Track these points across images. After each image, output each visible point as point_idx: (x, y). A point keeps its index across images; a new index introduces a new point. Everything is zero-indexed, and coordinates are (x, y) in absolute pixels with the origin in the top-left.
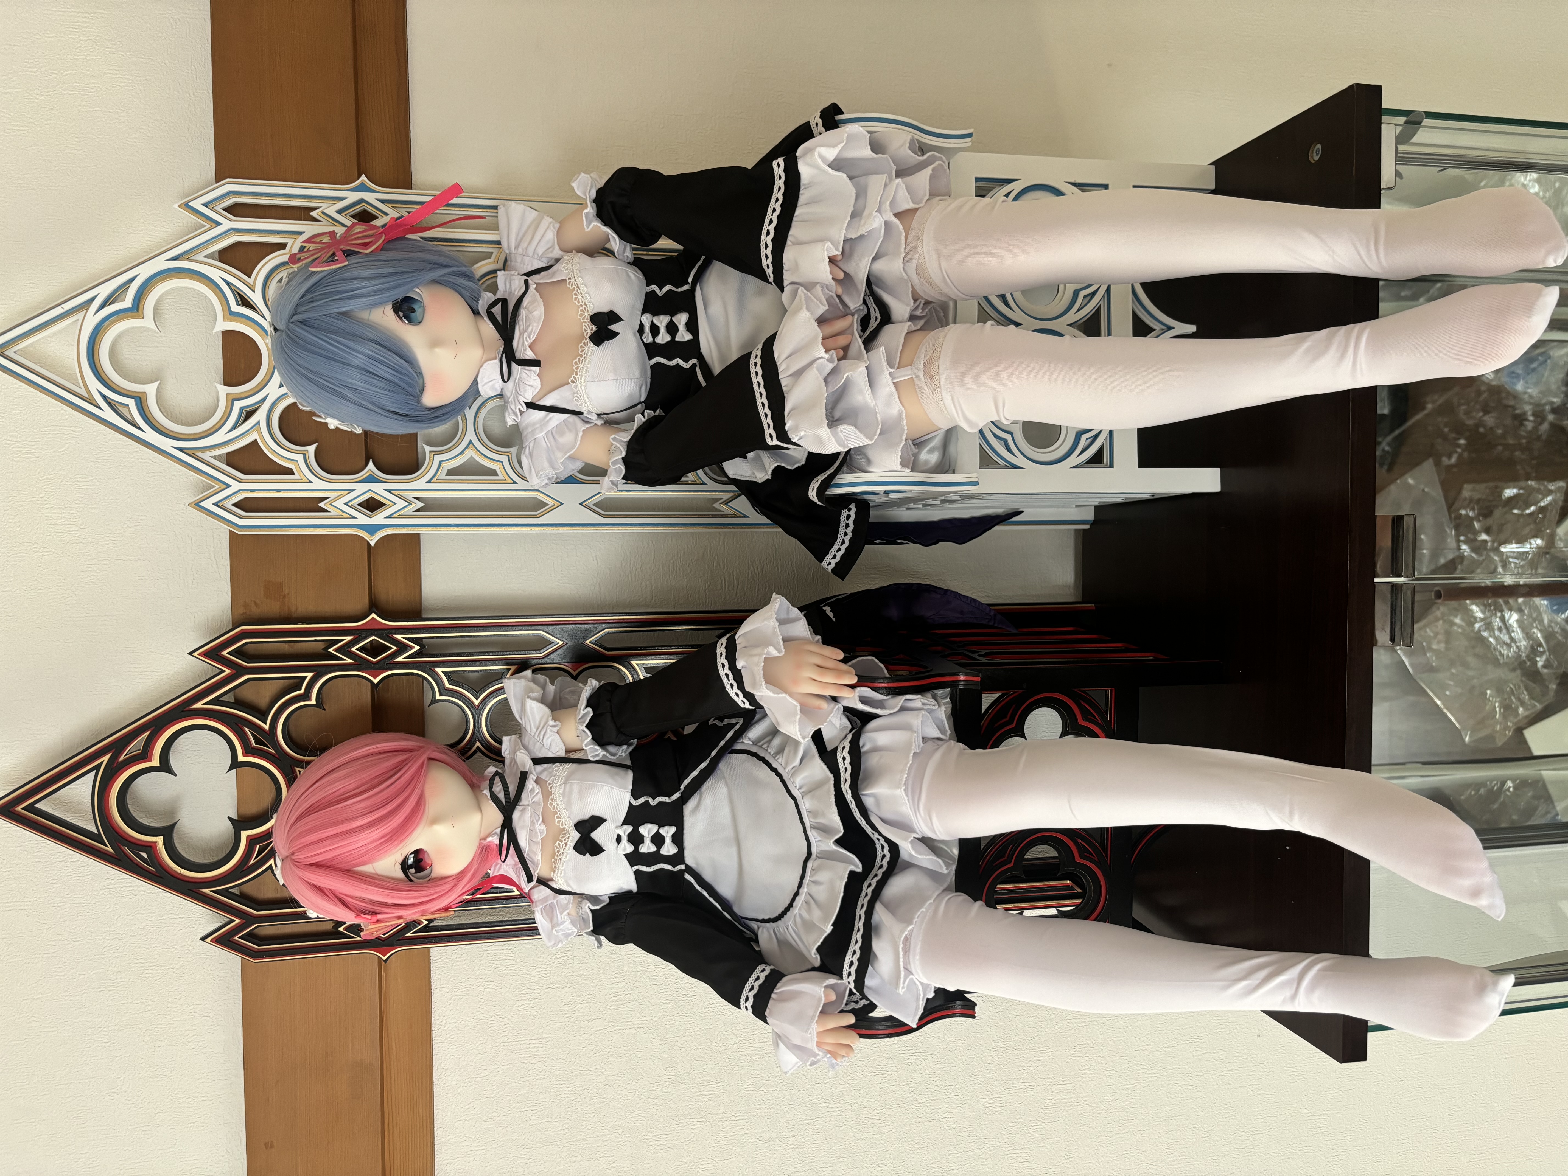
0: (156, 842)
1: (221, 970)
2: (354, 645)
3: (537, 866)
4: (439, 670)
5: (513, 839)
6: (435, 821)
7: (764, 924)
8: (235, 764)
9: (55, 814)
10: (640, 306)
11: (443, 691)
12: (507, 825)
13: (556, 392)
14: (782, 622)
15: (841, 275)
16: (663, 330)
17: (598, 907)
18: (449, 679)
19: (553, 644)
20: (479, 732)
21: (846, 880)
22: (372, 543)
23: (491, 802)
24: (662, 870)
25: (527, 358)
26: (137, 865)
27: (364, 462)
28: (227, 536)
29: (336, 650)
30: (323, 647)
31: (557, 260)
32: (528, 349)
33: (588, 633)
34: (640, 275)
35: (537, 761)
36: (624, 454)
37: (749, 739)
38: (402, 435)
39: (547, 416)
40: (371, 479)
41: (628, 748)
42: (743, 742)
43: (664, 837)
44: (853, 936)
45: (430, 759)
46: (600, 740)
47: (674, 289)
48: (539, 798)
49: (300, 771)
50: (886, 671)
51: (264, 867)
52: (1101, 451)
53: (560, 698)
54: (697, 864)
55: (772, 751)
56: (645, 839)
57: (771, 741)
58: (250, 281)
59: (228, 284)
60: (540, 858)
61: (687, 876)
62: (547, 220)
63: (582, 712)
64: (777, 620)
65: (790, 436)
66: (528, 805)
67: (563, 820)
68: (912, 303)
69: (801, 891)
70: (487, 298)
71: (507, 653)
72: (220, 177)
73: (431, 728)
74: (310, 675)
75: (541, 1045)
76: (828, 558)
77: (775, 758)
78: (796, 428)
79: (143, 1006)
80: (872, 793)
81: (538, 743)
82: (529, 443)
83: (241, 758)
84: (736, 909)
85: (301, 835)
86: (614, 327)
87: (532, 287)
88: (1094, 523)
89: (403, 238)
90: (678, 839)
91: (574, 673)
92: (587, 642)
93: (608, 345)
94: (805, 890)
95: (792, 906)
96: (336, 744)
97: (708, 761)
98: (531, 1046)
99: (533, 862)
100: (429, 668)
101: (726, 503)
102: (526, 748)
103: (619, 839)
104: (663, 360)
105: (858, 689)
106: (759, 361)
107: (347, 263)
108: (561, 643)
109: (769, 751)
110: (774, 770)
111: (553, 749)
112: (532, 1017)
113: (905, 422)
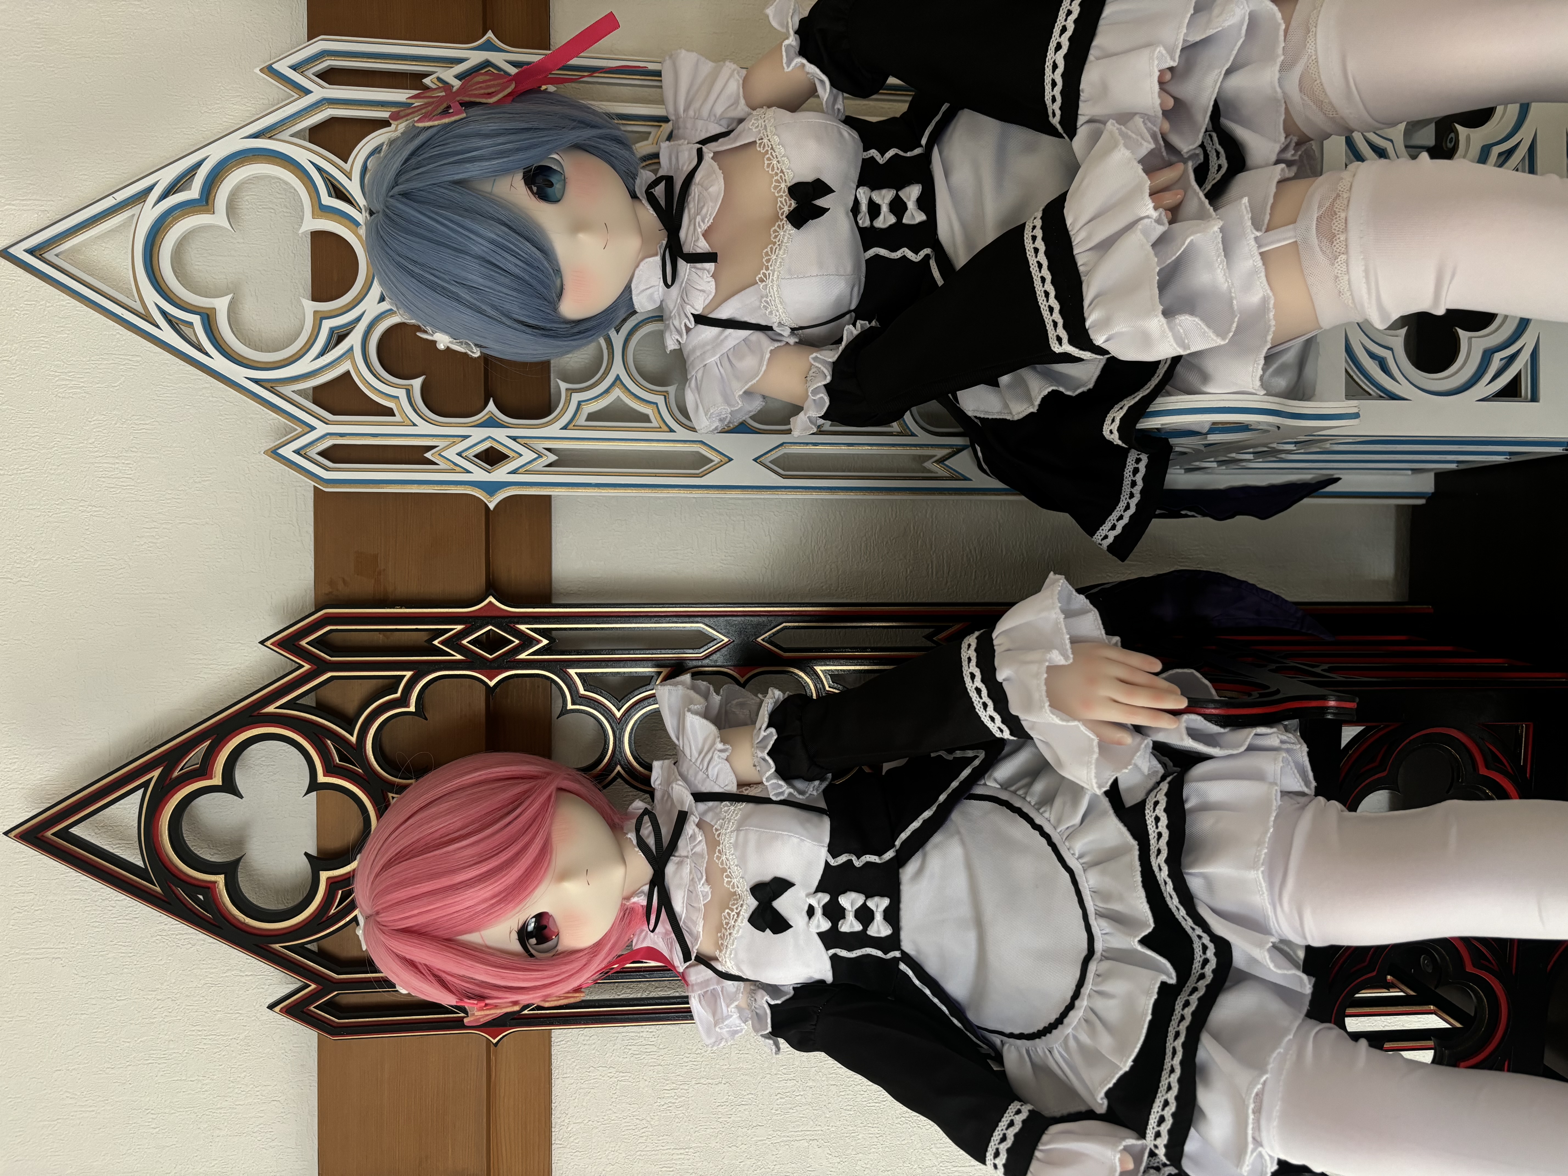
0: (215, 882)
1: (296, 1043)
2: (465, 637)
3: (696, 939)
4: (572, 672)
5: (666, 901)
6: (564, 876)
7: (1011, 1040)
8: (314, 786)
9: (92, 841)
10: (855, 175)
11: (577, 699)
12: (658, 881)
13: (736, 297)
14: (1069, 614)
15: (1171, 103)
16: (885, 209)
17: (779, 1002)
18: (584, 683)
19: (715, 642)
20: (621, 752)
21: (1155, 996)
22: (492, 506)
23: (637, 849)
24: (869, 955)
25: (699, 251)
26: (192, 911)
27: (482, 403)
28: (311, 495)
29: (442, 643)
30: (427, 638)
31: (741, 121)
32: (702, 238)
33: (760, 629)
34: (856, 135)
35: (700, 797)
36: (829, 379)
37: (996, 780)
38: (531, 363)
39: (721, 334)
40: (492, 423)
41: (820, 784)
42: (985, 784)
43: (872, 911)
44: (1163, 1078)
45: (560, 789)
46: (784, 773)
47: (901, 153)
48: (702, 848)
49: (393, 798)
50: (1213, 692)
51: (348, 919)
52: (1516, 380)
53: (726, 712)
54: (918, 951)
55: (1032, 799)
56: (846, 912)
57: (1030, 785)
58: (346, 167)
59: (319, 169)
60: (701, 930)
61: (903, 967)
62: (729, 67)
63: (763, 734)
64: (1063, 611)
65: (1092, 337)
66: (687, 857)
67: (734, 881)
68: (1283, 139)
69: (1077, 1003)
70: (646, 176)
71: (658, 651)
72: (312, 35)
73: (561, 746)
74: (409, 674)
75: (688, 1157)
76: (1104, 529)
77: (1038, 810)
78: (1105, 323)
79: (200, 1085)
80: (1201, 873)
81: (701, 773)
82: (695, 372)
83: (322, 778)
84: (971, 1016)
85: (386, 891)
86: (821, 202)
87: (708, 155)
88: (1431, 498)
89: (537, 90)
90: (892, 916)
91: (742, 680)
92: (759, 640)
93: (814, 227)
94: (1085, 1003)
95: (1062, 1023)
96: (438, 765)
97: (934, 808)
98: (675, 1157)
99: (691, 934)
100: (560, 668)
101: (941, 461)
102: (685, 779)
103: (811, 912)
104: (883, 252)
105: (1185, 717)
106: (1039, 233)
107: (464, 115)
108: (726, 640)
109: (1028, 799)
110: (1039, 828)
111: (721, 782)
112: (677, 1120)
113: (1271, 315)
